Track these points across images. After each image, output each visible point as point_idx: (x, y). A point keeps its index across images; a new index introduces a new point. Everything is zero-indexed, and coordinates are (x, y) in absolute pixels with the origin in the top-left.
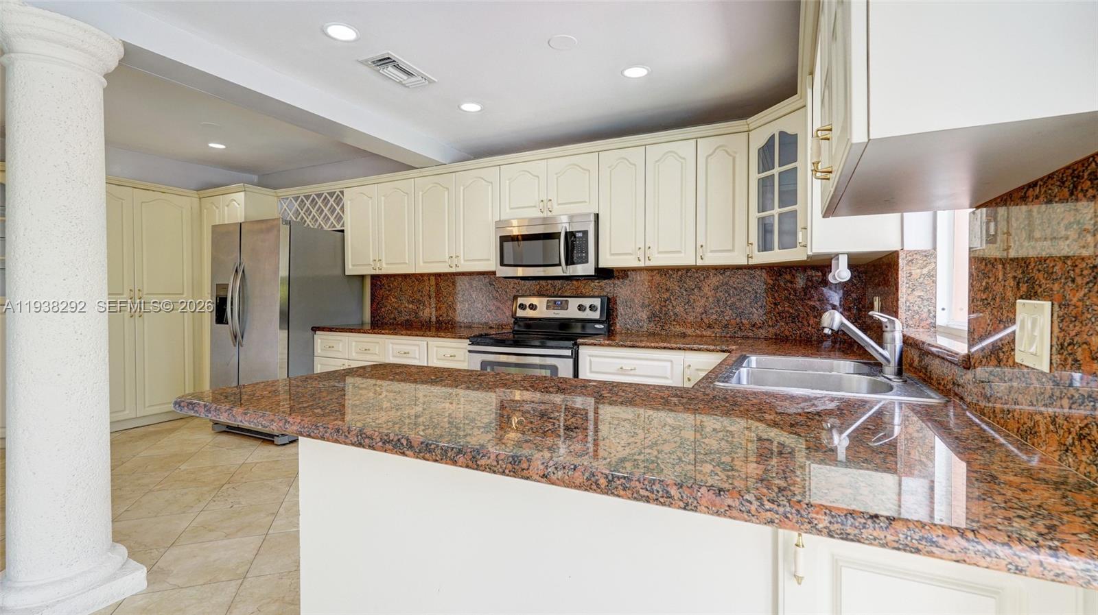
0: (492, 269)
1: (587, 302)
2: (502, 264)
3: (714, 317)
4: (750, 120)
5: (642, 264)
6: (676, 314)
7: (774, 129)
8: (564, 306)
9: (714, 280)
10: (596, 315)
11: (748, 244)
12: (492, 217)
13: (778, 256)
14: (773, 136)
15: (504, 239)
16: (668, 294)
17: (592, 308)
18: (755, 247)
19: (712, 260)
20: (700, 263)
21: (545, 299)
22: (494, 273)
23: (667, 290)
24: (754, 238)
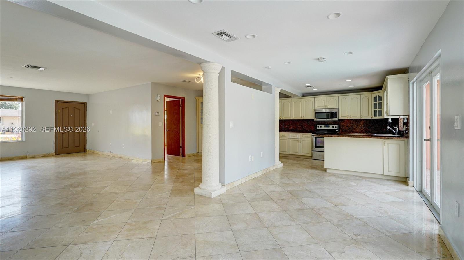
0: (313, 119)
1: (335, 126)
2: (316, 118)
3: (363, 129)
4: (372, 92)
5: (348, 118)
6: (354, 128)
7: (377, 95)
8: (329, 127)
9: (363, 122)
10: (337, 128)
11: (372, 115)
12: (312, 108)
13: (378, 117)
14: (377, 96)
15: (316, 113)
16: (353, 124)
17: (336, 127)
18: (373, 115)
19: (364, 118)
20: (361, 118)
21: (324, 125)
22: (314, 120)
23: (352, 123)
24: (373, 114)
